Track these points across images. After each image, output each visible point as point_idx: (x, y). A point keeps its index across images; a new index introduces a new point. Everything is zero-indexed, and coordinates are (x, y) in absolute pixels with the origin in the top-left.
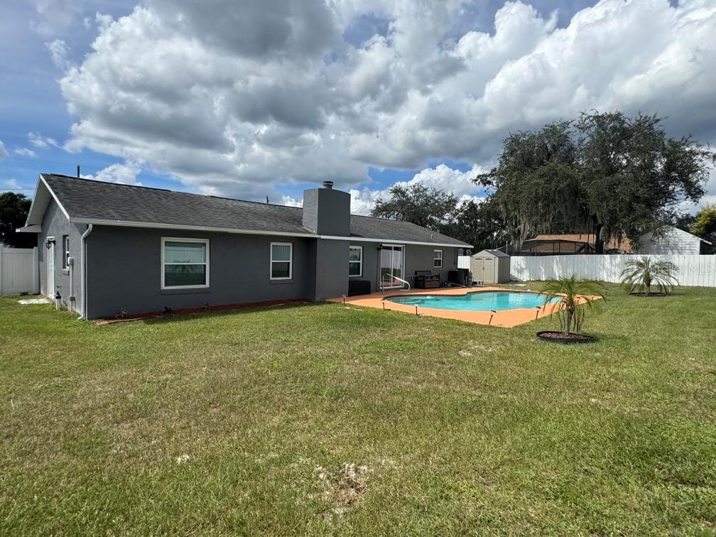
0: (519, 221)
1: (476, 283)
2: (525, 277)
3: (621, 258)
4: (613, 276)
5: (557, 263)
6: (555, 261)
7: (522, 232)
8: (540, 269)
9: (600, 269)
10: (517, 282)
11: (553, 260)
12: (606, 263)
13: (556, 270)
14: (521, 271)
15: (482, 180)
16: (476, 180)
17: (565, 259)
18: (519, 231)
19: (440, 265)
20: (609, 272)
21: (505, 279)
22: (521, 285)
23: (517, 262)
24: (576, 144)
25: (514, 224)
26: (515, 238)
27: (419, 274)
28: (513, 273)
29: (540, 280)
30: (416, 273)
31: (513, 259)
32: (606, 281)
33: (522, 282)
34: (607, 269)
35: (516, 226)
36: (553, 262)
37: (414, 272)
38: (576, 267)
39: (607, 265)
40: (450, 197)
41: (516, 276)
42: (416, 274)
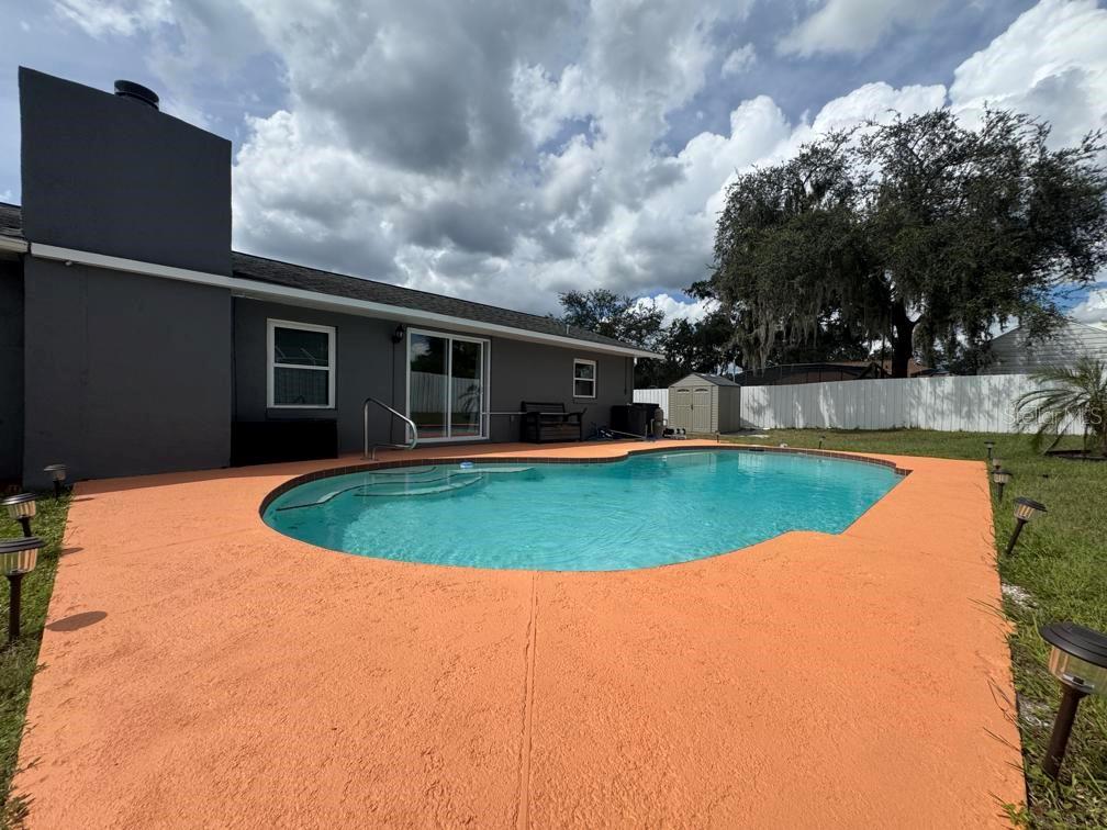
0: (756, 322)
1: (671, 431)
2: (767, 422)
3: (955, 382)
4: (939, 418)
5: (825, 395)
6: (822, 391)
7: (762, 340)
8: (794, 407)
9: (911, 404)
10: (753, 430)
11: (819, 389)
12: (923, 394)
13: (823, 407)
14: (759, 411)
15: (699, 291)
16: (690, 291)
17: (840, 387)
18: (757, 339)
19: (591, 394)
20: (929, 412)
21: (731, 424)
22: (761, 436)
23: (751, 395)
24: (856, 181)
25: (747, 326)
26: (750, 352)
27: (530, 409)
28: (746, 415)
29: (794, 428)
30: (523, 406)
31: (745, 390)
32: (923, 427)
33: (763, 432)
34: (925, 404)
35: (751, 330)
36: (818, 393)
37: (518, 405)
38: (862, 401)
39: (927, 396)
40: (650, 310)
41: (751, 421)
42: (523, 409)
